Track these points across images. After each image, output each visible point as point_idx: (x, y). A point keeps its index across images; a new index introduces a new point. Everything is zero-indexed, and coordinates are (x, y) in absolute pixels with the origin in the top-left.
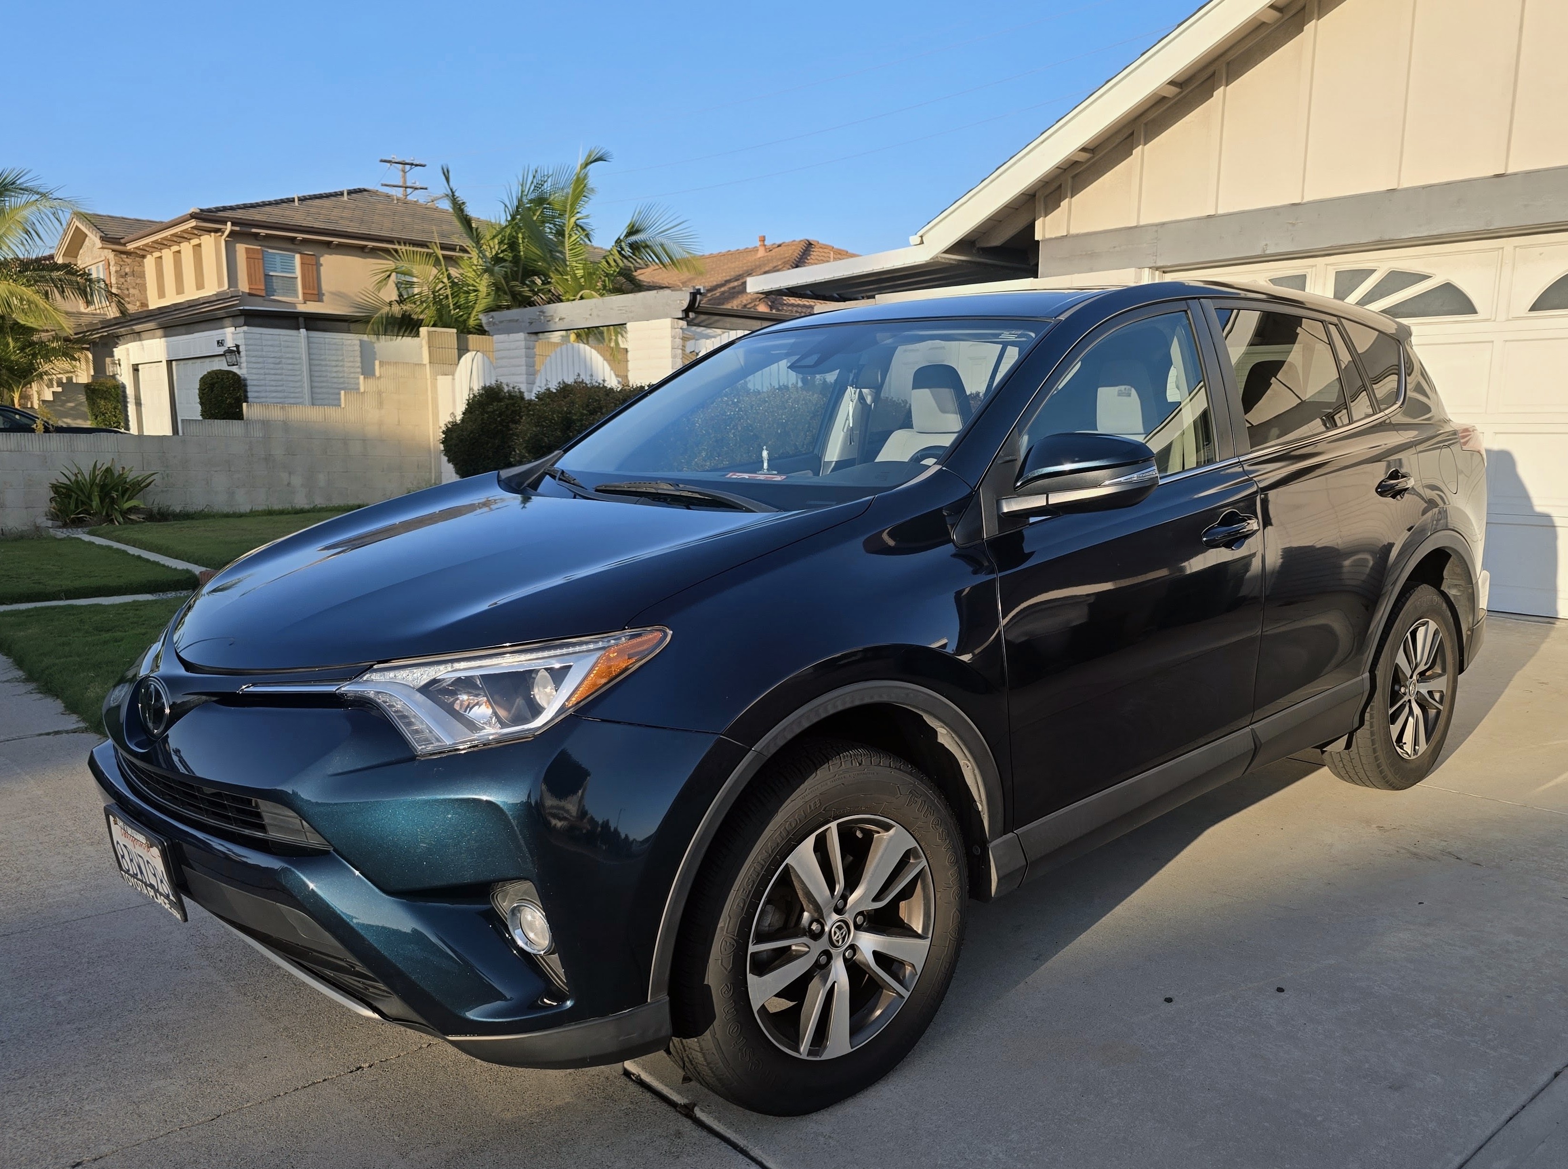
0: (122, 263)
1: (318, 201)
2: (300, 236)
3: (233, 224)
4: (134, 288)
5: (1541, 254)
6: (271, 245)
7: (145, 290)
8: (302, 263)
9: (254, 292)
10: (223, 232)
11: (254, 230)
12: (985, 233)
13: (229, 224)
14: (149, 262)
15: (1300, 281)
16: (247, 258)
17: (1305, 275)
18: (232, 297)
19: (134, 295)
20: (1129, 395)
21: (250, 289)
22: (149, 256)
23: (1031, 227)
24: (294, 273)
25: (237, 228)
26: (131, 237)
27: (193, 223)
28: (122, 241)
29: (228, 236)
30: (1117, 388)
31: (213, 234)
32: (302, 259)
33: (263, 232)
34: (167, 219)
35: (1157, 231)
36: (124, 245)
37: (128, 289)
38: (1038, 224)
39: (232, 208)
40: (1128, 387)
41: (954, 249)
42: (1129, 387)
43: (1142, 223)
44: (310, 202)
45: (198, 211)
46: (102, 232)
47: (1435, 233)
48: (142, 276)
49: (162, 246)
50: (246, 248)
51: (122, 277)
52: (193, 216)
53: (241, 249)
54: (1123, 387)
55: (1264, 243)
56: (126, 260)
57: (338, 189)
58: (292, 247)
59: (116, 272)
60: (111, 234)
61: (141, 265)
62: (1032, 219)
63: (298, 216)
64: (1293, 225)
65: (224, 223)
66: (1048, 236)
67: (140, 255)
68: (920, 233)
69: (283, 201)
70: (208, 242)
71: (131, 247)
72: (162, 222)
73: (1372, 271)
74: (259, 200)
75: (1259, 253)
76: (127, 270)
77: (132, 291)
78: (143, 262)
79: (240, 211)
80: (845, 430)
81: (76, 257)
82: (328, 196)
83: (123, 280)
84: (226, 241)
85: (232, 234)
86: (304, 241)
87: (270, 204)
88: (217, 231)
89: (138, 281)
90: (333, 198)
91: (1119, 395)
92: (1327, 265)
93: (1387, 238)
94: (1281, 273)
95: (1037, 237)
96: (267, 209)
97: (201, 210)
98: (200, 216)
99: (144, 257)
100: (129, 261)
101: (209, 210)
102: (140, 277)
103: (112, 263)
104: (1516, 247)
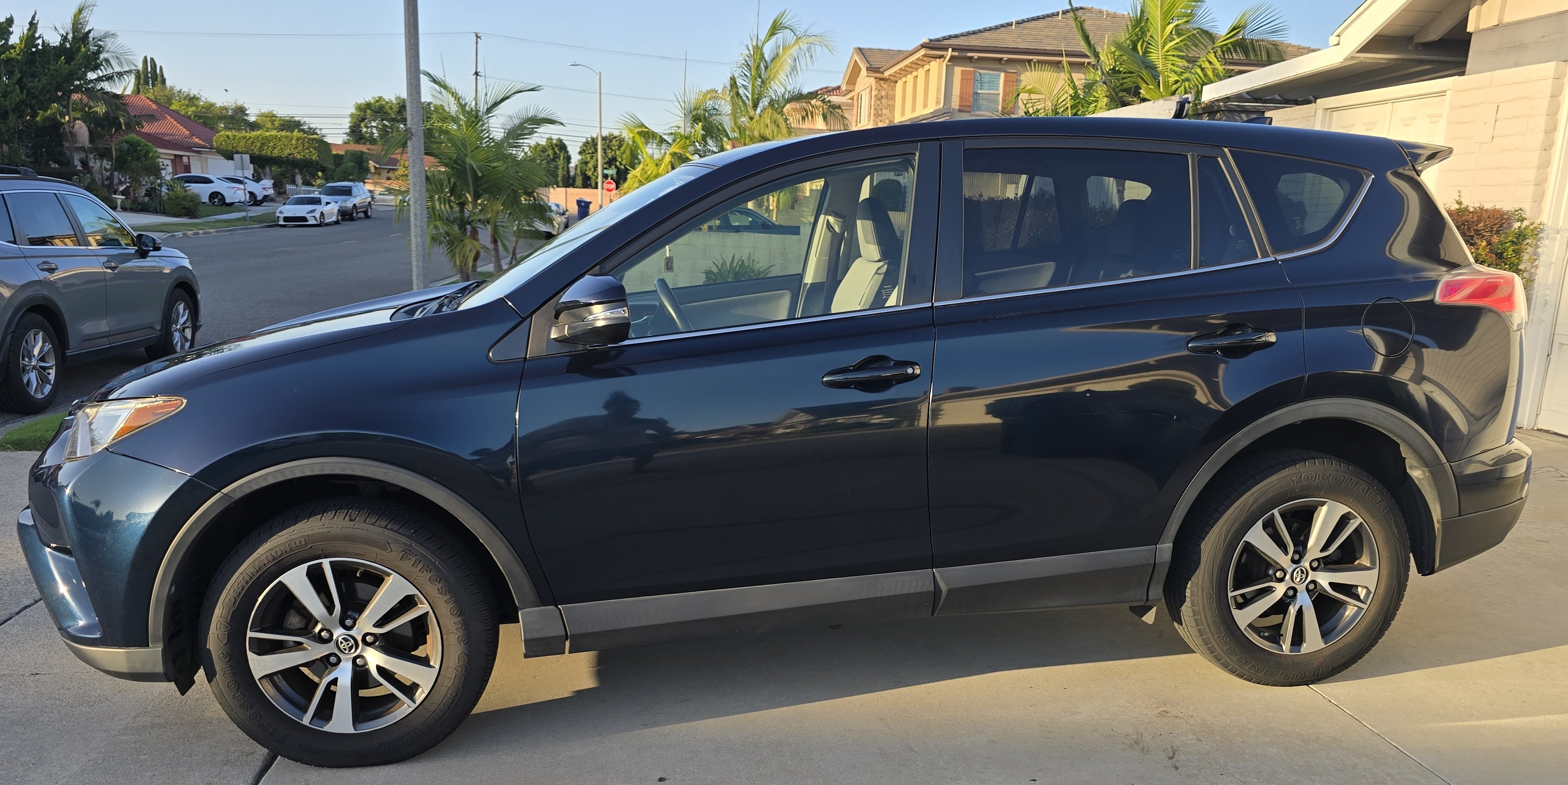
0: (880, 88)
1: (1034, 22)
2: (1005, 57)
3: (953, 50)
4: (886, 108)
6: (983, 66)
7: (894, 110)
8: (1005, 81)
9: (963, 108)
10: (945, 58)
11: (969, 54)
12: (1423, 27)
13: (950, 50)
14: (899, 85)
16: (962, 79)
18: (944, 114)
19: (885, 114)
21: (960, 106)
22: (899, 81)
23: (1465, 17)
24: (998, 90)
25: (956, 54)
26: (888, 66)
27: (923, 52)
28: (881, 70)
29: (949, 61)
31: (938, 60)
32: (1005, 76)
33: (976, 55)
34: (910, 48)
36: (883, 73)
37: (881, 110)
38: (1473, 13)
39: (956, 36)
41: (1369, 47)
44: (1026, 24)
45: (927, 41)
46: (869, 63)
48: (893, 98)
49: (906, 73)
50: (962, 71)
51: (879, 99)
52: (923, 46)
53: (958, 70)
56: (883, 85)
57: (1054, 11)
58: (999, 66)
59: (875, 96)
60: (875, 65)
61: (894, 89)
62: (1468, 7)
63: (1008, 40)
65: (946, 49)
66: (1482, 27)
67: (892, 81)
68: (1336, 33)
69: (1002, 26)
70: (934, 65)
71: (887, 74)
72: (907, 51)
74: (981, 27)
76: (883, 94)
77: (884, 111)
78: (895, 86)
79: (962, 38)
81: (855, 85)
82: (1044, 17)
83: (879, 102)
84: (947, 66)
85: (952, 58)
86: (1009, 60)
87: (990, 29)
88: (941, 57)
89: (890, 102)
90: (1049, 19)
95: (1470, 28)
96: (987, 34)
97: (931, 40)
98: (930, 45)
99: (896, 82)
100: (885, 86)
101: (938, 40)
102: (892, 99)
103: (873, 89)
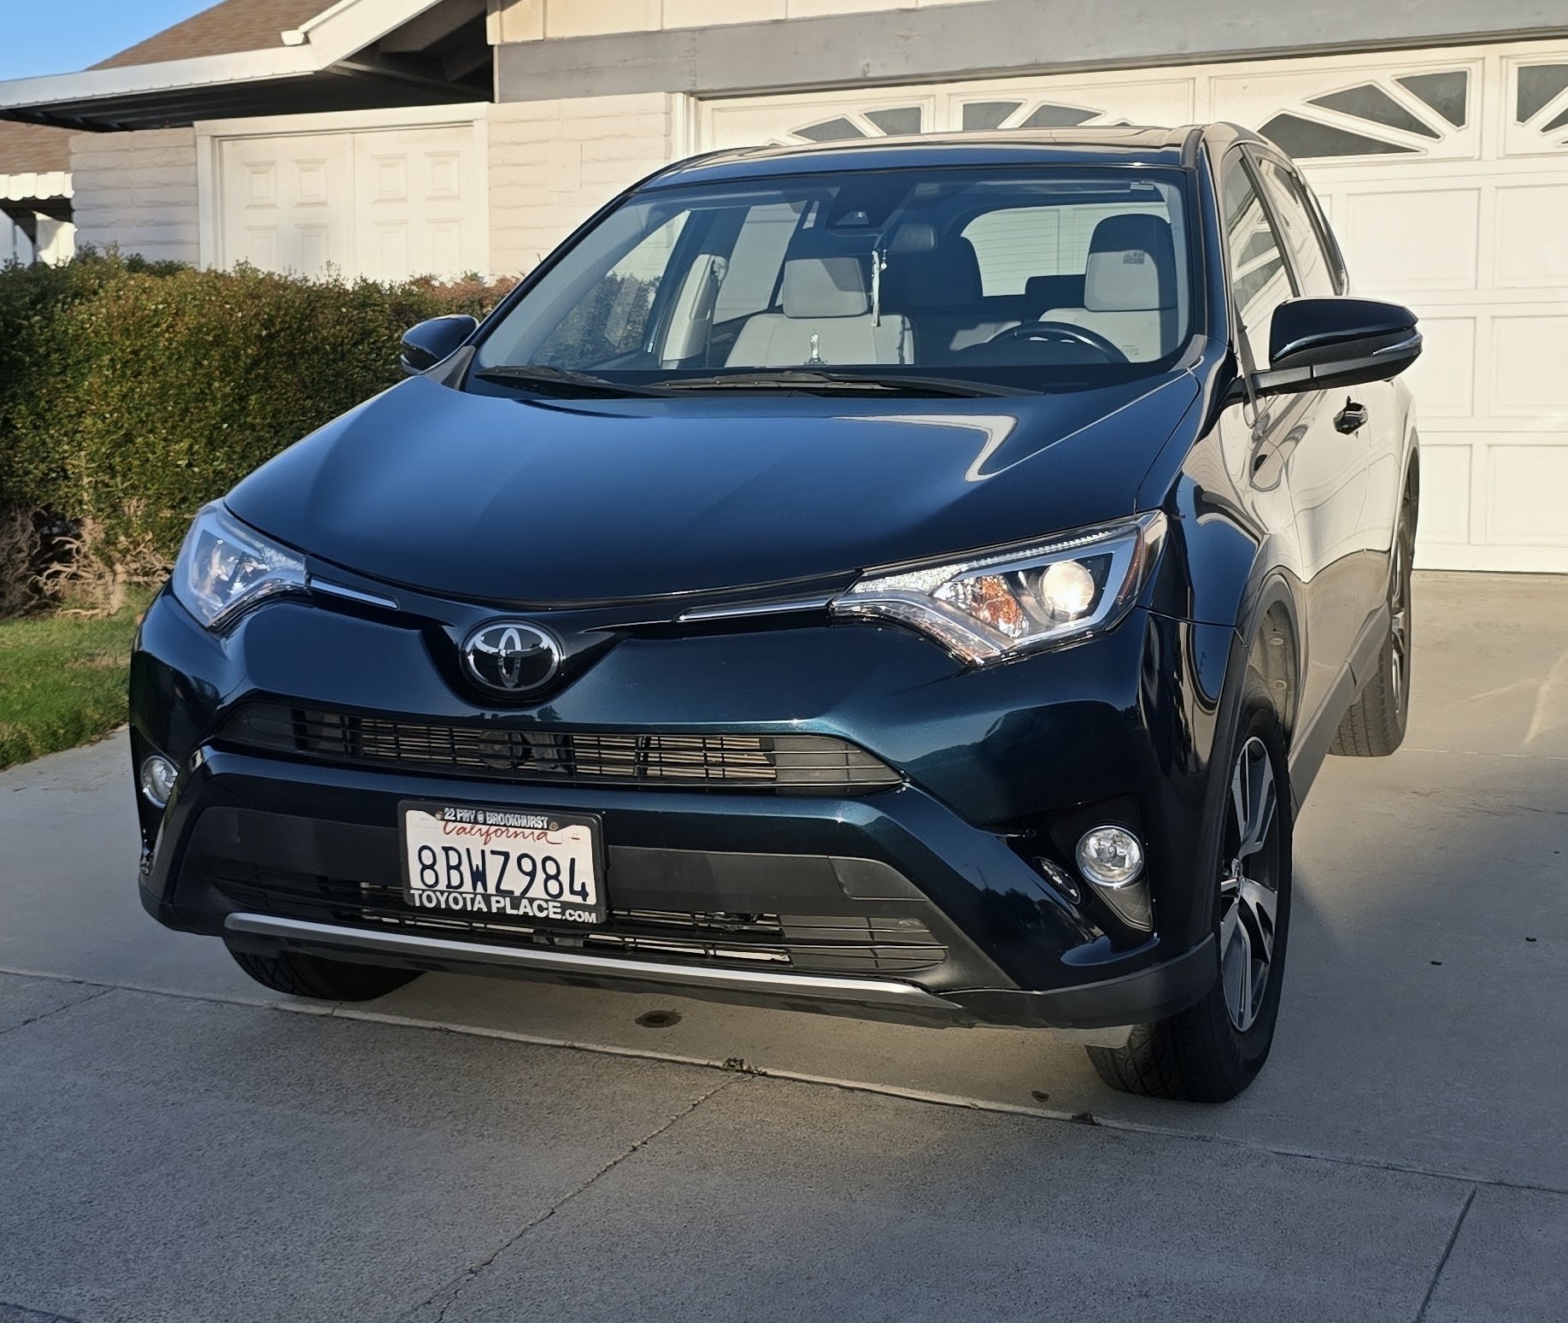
5: (1245, 88)
15: (911, 118)
17: (919, 109)
20: (1142, 262)
23: (479, 26)
30: (1123, 254)
35: (694, 40)
38: (492, 21)
40: (1139, 252)
42: (1142, 252)
43: (667, 27)
47: (1110, 56)
54: (1131, 252)
55: (864, 62)
62: (481, 9)
64: (907, 38)
66: (508, 39)
68: (304, 28)
73: (1015, 106)
75: (859, 75)
80: (693, 316)
91: (1125, 262)
92: (950, 95)
93: (1043, 60)
94: (883, 104)
95: (492, 39)
104: (1211, 78)
